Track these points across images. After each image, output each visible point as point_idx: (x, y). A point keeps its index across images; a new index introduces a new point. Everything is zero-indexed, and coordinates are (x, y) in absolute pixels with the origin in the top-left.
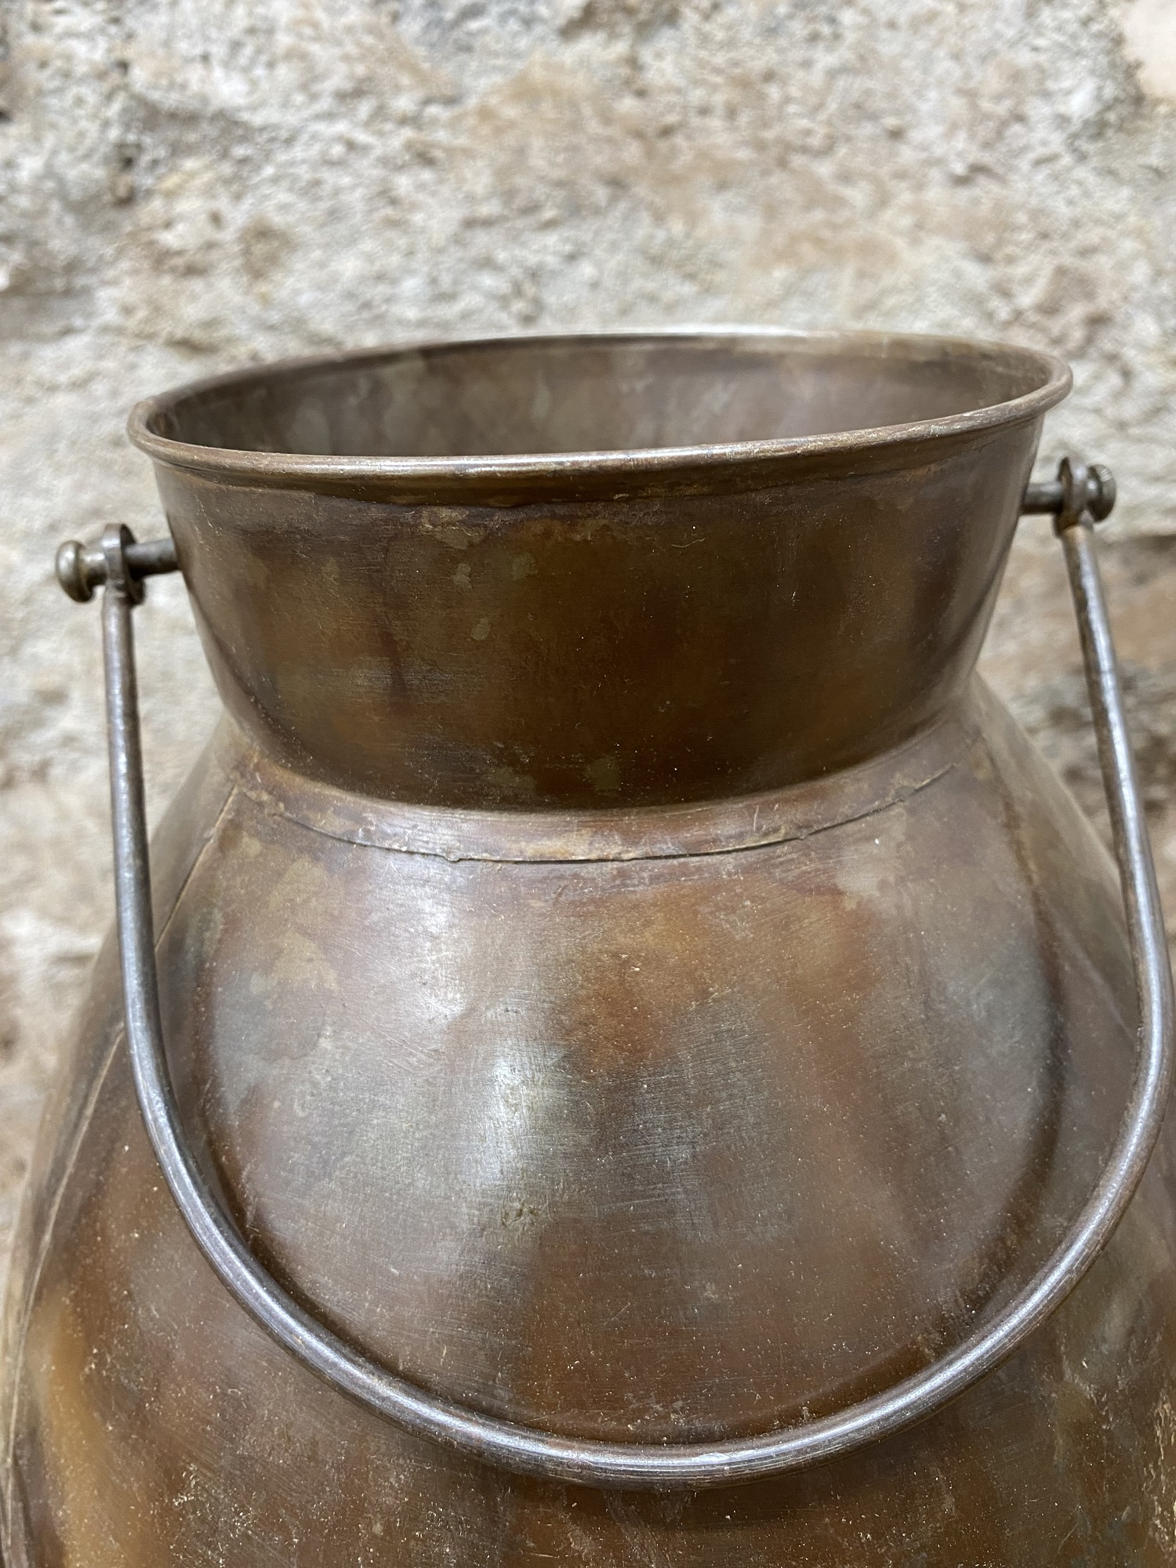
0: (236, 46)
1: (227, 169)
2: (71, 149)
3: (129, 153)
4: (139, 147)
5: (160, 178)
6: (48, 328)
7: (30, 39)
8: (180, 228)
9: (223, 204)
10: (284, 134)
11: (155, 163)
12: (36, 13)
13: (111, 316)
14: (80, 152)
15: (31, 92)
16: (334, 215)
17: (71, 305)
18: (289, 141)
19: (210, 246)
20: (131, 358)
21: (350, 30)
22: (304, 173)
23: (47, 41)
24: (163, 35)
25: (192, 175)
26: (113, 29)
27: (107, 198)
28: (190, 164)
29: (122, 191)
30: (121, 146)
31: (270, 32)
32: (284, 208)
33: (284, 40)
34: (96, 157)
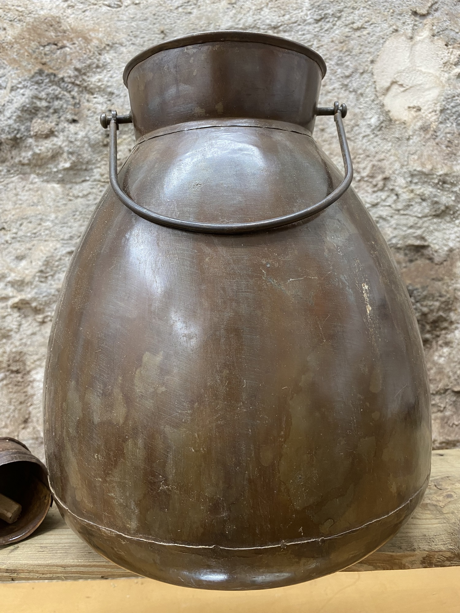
2: (93, 131)
3: (108, 133)
6: (79, 180)
7: (86, 104)
12: (88, 98)
13: (97, 177)
14: (96, 132)
15: (85, 116)
17: (86, 173)
20: (101, 189)
23: (91, 104)
24: (122, 104)
25: (125, 139)
26: (108, 102)
27: (101, 144)
29: (105, 142)
34: (100, 133)
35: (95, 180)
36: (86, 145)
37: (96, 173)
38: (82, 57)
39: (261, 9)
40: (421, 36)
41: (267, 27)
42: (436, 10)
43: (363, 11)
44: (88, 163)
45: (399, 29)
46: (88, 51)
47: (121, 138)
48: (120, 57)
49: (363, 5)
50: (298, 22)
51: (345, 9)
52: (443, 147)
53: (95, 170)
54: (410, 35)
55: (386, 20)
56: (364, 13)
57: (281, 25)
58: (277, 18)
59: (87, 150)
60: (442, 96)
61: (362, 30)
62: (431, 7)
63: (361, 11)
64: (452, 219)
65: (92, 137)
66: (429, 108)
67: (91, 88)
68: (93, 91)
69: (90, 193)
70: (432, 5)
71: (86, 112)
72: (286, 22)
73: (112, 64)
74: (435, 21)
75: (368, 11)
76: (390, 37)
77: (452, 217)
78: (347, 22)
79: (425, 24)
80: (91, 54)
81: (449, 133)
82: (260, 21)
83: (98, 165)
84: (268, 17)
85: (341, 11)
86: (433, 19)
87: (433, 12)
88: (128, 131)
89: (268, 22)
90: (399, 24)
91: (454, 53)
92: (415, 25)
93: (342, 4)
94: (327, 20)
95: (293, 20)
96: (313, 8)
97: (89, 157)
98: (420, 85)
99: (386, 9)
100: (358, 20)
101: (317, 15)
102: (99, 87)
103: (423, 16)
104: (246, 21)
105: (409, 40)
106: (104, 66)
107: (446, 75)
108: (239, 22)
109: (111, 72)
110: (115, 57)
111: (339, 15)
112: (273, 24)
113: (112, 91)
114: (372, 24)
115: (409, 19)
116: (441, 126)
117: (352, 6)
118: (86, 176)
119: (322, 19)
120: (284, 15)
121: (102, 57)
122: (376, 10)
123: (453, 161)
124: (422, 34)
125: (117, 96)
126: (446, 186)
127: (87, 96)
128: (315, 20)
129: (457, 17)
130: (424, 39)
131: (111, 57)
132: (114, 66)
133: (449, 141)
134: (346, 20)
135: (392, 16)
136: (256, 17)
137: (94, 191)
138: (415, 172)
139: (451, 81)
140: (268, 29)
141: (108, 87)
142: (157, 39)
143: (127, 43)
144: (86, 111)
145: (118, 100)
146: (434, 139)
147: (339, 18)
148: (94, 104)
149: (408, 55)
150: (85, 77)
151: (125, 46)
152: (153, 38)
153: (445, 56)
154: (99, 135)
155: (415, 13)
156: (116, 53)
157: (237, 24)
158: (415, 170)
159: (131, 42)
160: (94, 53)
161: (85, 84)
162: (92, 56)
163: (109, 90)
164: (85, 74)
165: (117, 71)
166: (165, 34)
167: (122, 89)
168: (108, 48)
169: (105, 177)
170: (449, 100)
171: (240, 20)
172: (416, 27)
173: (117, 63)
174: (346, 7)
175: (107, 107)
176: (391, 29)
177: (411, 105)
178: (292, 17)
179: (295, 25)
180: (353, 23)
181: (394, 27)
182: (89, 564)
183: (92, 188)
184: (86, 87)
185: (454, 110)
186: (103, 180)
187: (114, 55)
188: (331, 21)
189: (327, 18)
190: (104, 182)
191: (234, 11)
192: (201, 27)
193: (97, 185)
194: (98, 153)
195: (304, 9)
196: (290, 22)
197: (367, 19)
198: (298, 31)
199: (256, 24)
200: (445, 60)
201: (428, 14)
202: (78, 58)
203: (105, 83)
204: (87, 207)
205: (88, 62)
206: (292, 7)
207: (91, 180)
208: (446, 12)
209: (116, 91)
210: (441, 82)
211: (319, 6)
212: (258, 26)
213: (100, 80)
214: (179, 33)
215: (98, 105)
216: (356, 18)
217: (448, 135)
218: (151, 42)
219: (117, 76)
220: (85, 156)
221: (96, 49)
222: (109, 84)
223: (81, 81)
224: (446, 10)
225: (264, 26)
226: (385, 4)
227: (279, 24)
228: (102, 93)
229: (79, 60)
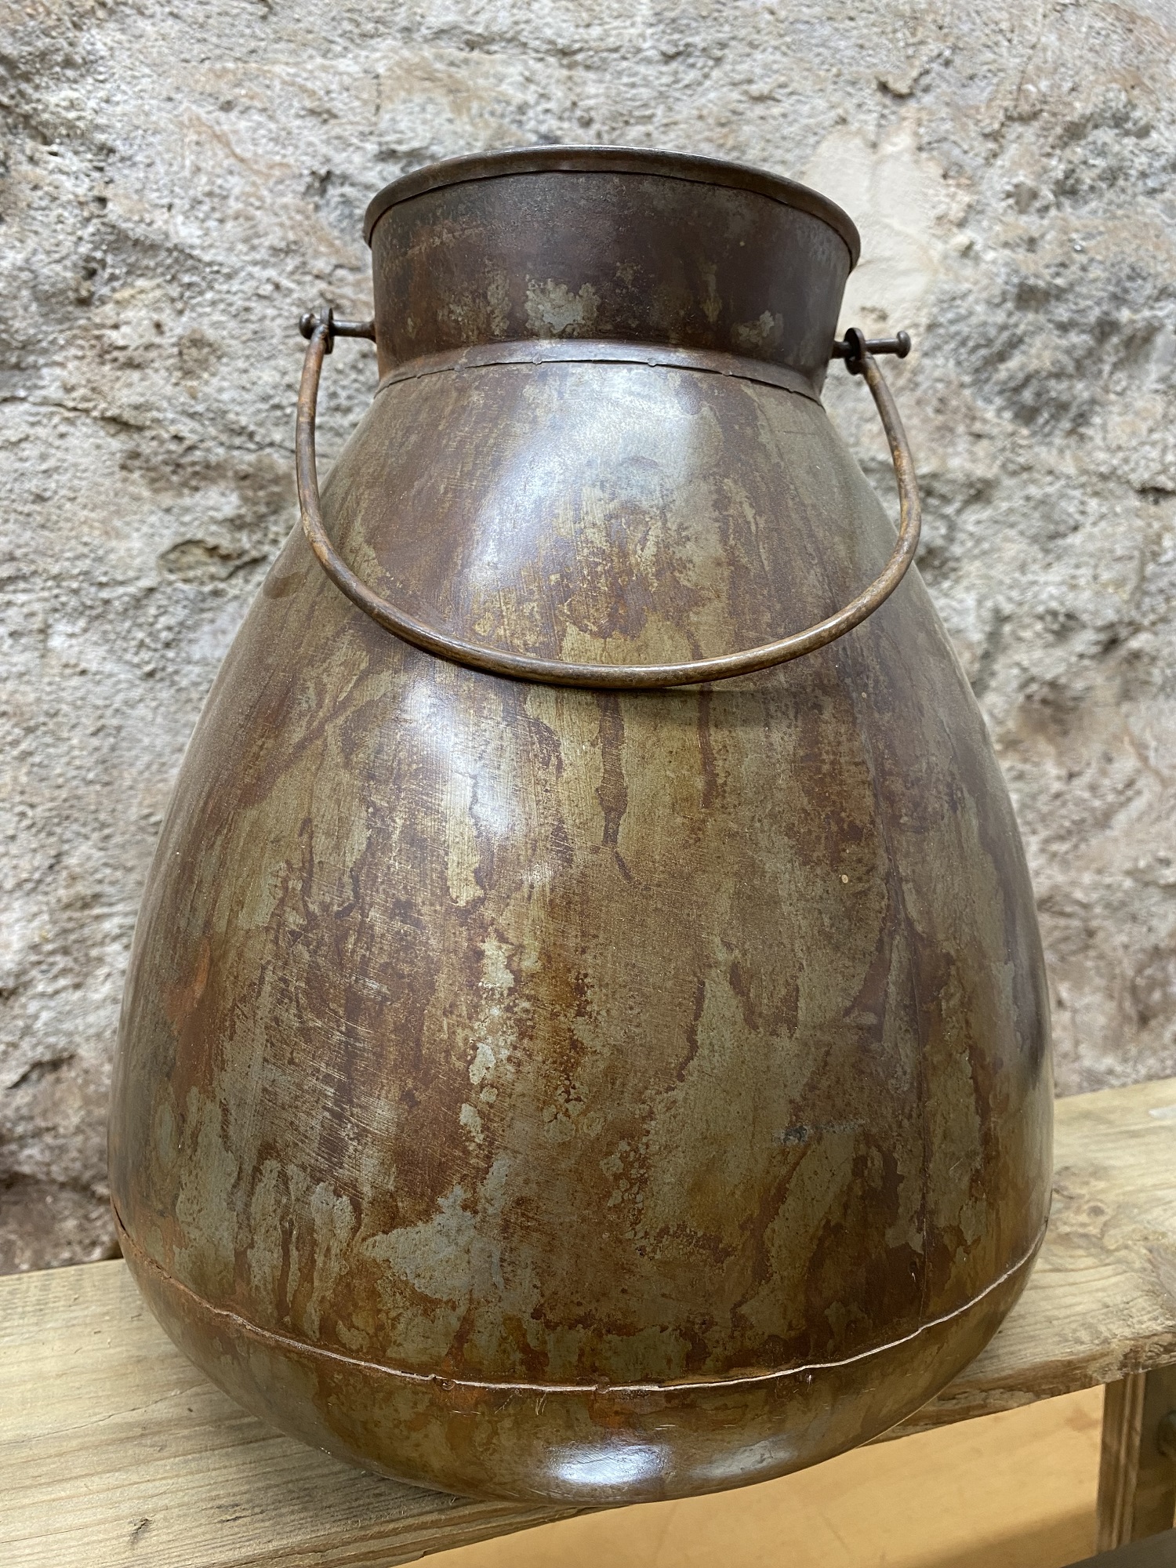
35: (45, 402)
36: (25, 293)
37: (50, 380)
38: (24, 24)
40: (894, 145)
41: (545, 47)
42: (926, 89)
43: (772, 58)
44: (24, 346)
45: (849, 119)
46: (41, 9)
47: (132, 286)
48: (136, 46)
49: (774, 43)
50: (623, 51)
51: (733, 43)
52: (930, 411)
53: (45, 371)
54: (872, 137)
55: (821, 90)
56: (775, 62)
57: (581, 50)
58: (572, 29)
59: (26, 309)
60: (933, 293)
61: (771, 102)
62: (916, 80)
63: (768, 57)
64: (935, 577)
65: (46, 271)
66: (904, 318)
67: (45, 124)
68: (48, 132)
69: (26, 439)
70: (921, 75)
71: (26, 193)
72: (593, 44)
73: (111, 63)
74: (925, 116)
75: (785, 59)
76: (831, 133)
77: (936, 572)
78: (738, 77)
79: (904, 119)
80: (51, 23)
81: (939, 380)
82: (528, 28)
83: (58, 358)
84: (549, 20)
85: (723, 45)
86: (920, 110)
87: (919, 94)
88: (155, 269)
89: (548, 33)
90: (850, 105)
91: (958, 198)
92: (883, 116)
93: (727, 28)
94: (691, 61)
95: (611, 42)
96: (660, 22)
97: (32, 331)
98: (888, 259)
99: (823, 63)
100: (762, 77)
101: (669, 42)
102: (70, 125)
103: (900, 97)
104: (494, 19)
105: (870, 151)
106: (88, 65)
107: (940, 246)
108: (477, 19)
109: (108, 86)
110: (119, 43)
111: (718, 53)
112: (561, 42)
113: (110, 143)
114: (792, 93)
115: (873, 100)
116: (927, 362)
117: (749, 38)
118: (15, 385)
119: (678, 54)
120: (588, 26)
121: (83, 38)
122: (801, 60)
123: (945, 447)
124: (895, 140)
125: (123, 159)
126: (933, 501)
127: (30, 145)
128: (664, 54)
129: (967, 116)
130: (901, 153)
131: (108, 41)
132: (118, 70)
133: (941, 400)
134: (733, 70)
135: (835, 83)
136: (521, 15)
137: (41, 431)
138: (873, 465)
139: (949, 261)
140: (547, 52)
141: (97, 127)
142: (245, 16)
143: (158, 8)
144: (25, 188)
145: (126, 172)
146: (913, 390)
147: (718, 61)
148: (52, 172)
149: (866, 183)
150: (24, 86)
151: (152, 16)
152: (235, 11)
153: (940, 202)
154: (65, 268)
155: (884, 87)
156: (123, 31)
157: (471, 23)
158: (873, 459)
159: (167, 10)
160: (59, 20)
161: (27, 108)
162: (54, 28)
163: (101, 137)
164: (26, 77)
165: (123, 87)
166: (270, 8)
167: (138, 141)
168: (101, 13)
169: (75, 394)
170: (945, 305)
171: (477, 13)
172: (883, 122)
173: (128, 62)
174: (733, 38)
175: (91, 189)
176: (833, 114)
177: (869, 305)
178: (607, 33)
179: (615, 56)
180: (750, 81)
181: (840, 111)
183: (33, 424)
184: (27, 117)
185: (953, 329)
186: (71, 404)
187: (119, 36)
188: (699, 65)
189: (689, 55)
190: (75, 409)
192: (373, 10)
193: (52, 414)
194: (60, 322)
195: (639, 19)
196: (603, 45)
197: (783, 79)
198: (620, 74)
199: (519, 32)
200: (941, 209)
201: (911, 95)
202: (10, 25)
203: (88, 114)
204: (16, 480)
205: (42, 43)
206: (608, 8)
207: (31, 399)
208: (947, 99)
209: (119, 145)
210: (931, 260)
211: (674, 21)
212: (523, 40)
213: (72, 105)
214: (310, 13)
215: (64, 178)
216: (758, 71)
217: (940, 386)
218: (228, 19)
219: (125, 101)
220: (16, 324)
221: (65, 8)
222: (101, 120)
223: (12, 97)
224: (944, 93)
225: (537, 43)
226: (821, 50)
227: (577, 46)
228: (76, 143)
229: (13, 33)
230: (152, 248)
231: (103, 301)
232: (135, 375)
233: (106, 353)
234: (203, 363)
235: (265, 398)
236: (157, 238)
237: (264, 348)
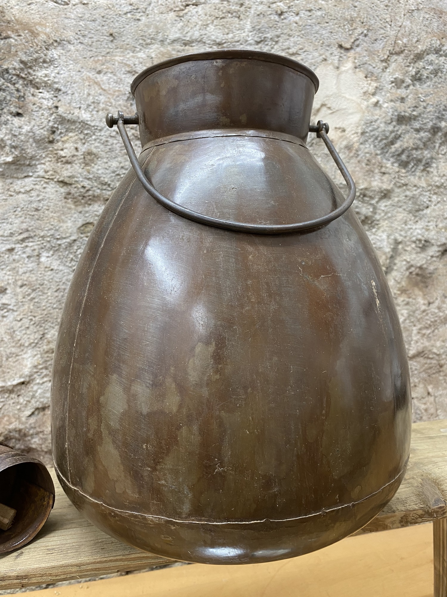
0: (89, 106)
1: (82, 136)
2: (39, 126)
3: (54, 129)
4: (57, 128)
5: (61, 137)
6: (21, 175)
7: (31, 98)
8: (65, 150)
9: (79, 145)
10: (99, 128)
11: (61, 133)
12: (34, 92)
13: (41, 173)
14: (41, 127)
15: (30, 110)
16: (111, 150)
17: (29, 169)
18: (100, 130)
19: (73, 156)
20: (45, 185)
21: (120, 105)
22: (104, 139)
23: (36, 99)
24: (69, 101)
25: (71, 137)
26: (55, 99)
27: (46, 140)
28: (71, 134)
29: (51, 139)
30: (52, 127)
31: (99, 103)
32: (96, 147)
33: (102, 106)
34: (45, 129)
35: (38, 177)
36: (31, 140)
37: (40, 170)
38: (29, 50)
39: (207, 25)
40: (345, 67)
41: (212, 43)
42: (358, 46)
43: (297, 39)
44: (31, 158)
45: (328, 59)
46: (35, 44)
47: (67, 135)
48: (68, 54)
49: (297, 34)
50: (241, 42)
51: (282, 35)
52: (364, 165)
53: (39, 166)
54: (337, 65)
55: (316, 49)
56: (298, 41)
57: (225, 43)
58: (222, 36)
59: (31, 145)
60: (363, 120)
61: (297, 55)
62: (353, 43)
63: (296, 39)
64: (369, 227)
65: (38, 132)
66: (352, 130)
67: (37, 83)
68: (38, 85)
69: (32, 189)
70: (355, 41)
71: (31, 106)
72: (229, 40)
73: (59, 61)
74: (357, 56)
75: (302, 39)
76: (320, 65)
77: (370, 226)
78: (284, 47)
79: (349, 57)
80: (38, 48)
81: (368, 153)
82: (206, 36)
83: (43, 162)
84: (213, 33)
85: (278, 36)
86: (355, 54)
87: (355, 47)
88: (75, 129)
89: (213, 38)
90: (328, 54)
91: (372, 85)
92: (341, 57)
93: (279, 30)
94: (266, 43)
95: (236, 39)
96: (254, 30)
97: (34, 153)
98: (345, 109)
99: (317, 39)
100: (293, 46)
101: (258, 37)
102: (46, 83)
103: (347, 50)
104: (193, 35)
105: (336, 70)
106: (51, 62)
107: (366, 103)
108: (187, 35)
109: (58, 68)
110: (62, 53)
111: (276, 39)
112: (218, 41)
113: (59, 88)
114: (305, 51)
115: (336, 51)
116: (362, 146)
117: (288, 33)
118: (28, 172)
119: (262, 41)
120: (228, 34)
121: (50, 53)
122: (308, 39)
123: (371, 178)
124: (346, 65)
125: (64, 93)
126: (366, 198)
127: (32, 90)
128: (256, 41)
129: (374, 54)
130: (348, 70)
131: (58, 53)
132: (62, 63)
133: (368, 160)
134: (282, 45)
135: (322, 46)
136: (203, 32)
137: (37, 187)
138: (341, 186)
139: (369, 108)
140: (213, 44)
141: (55, 83)
142: (105, 41)
143: (75, 41)
144: (31, 105)
145: (65, 97)
146: (357, 157)
147: (277, 42)
148: (40, 99)
149: (335, 82)
150: (30, 70)
151: (73, 44)
152: (102, 40)
153: (365, 87)
154: (44, 131)
155: (341, 46)
156: (63, 49)
157: (185, 37)
158: (341, 184)
159: (78, 41)
160: (41, 47)
161: (31, 78)
162: (39, 50)
163: (56, 86)
164: (30, 67)
165: (64, 68)
166: (114, 37)
167: (69, 86)
168: (55, 44)
169: (49, 174)
170: (368, 125)
171: (187, 33)
172: (341, 59)
173: (65, 60)
175: (53, 104)
176: (321, 58)
177: (338, 126)
178: (235, 36)
179: (238, 44)
180: (289, 48)
181: (324, 56)
182: (105, 559)
183: (35, 185)
184: (31, 81)
185: (372, 133)
186: (47, 177)
187: (62, 51)
188: (270, 44)
189: (266, 41)
190: (48, 179)
191: (181, 24)
192: (150, 35)
193: (41, 181)
194: (43, 149)
195: (246, 30)
196: (233, 40)
197: (301, 47)
199: (202, 39)
200: (365, 89)
201: (351, 48)
202: (25, 50)
203: (52, 78)
204: (29, 204)
205: (35, 56)
206: (235, 27)
207: (34, 176)
208: (366, 49)
209: (62, 88)
210: (362, 108)
211: (259, 29)
212: (204, 41)
213: (46, 76)
214: (128, 38)
215: (44, 100)
216: (292, 44)
217: (367, 155)
218: (99, 43)
219: (64, 73)
220: (28, 151)
221: (43, 43)
222: (56, 80)
223: (26, 74)
224: (365, 47)
225: (209, 41)
226: (316, 35)
227: (224, 41)
228: (48, 88)
229: (26, 53)
230: (74, 122)
231: (58, 141)
232: (69, 166)
233: (59, 159)
234: (92, 161)
235: (114, 172)
236: (76, 119)
237: (113, 154)
